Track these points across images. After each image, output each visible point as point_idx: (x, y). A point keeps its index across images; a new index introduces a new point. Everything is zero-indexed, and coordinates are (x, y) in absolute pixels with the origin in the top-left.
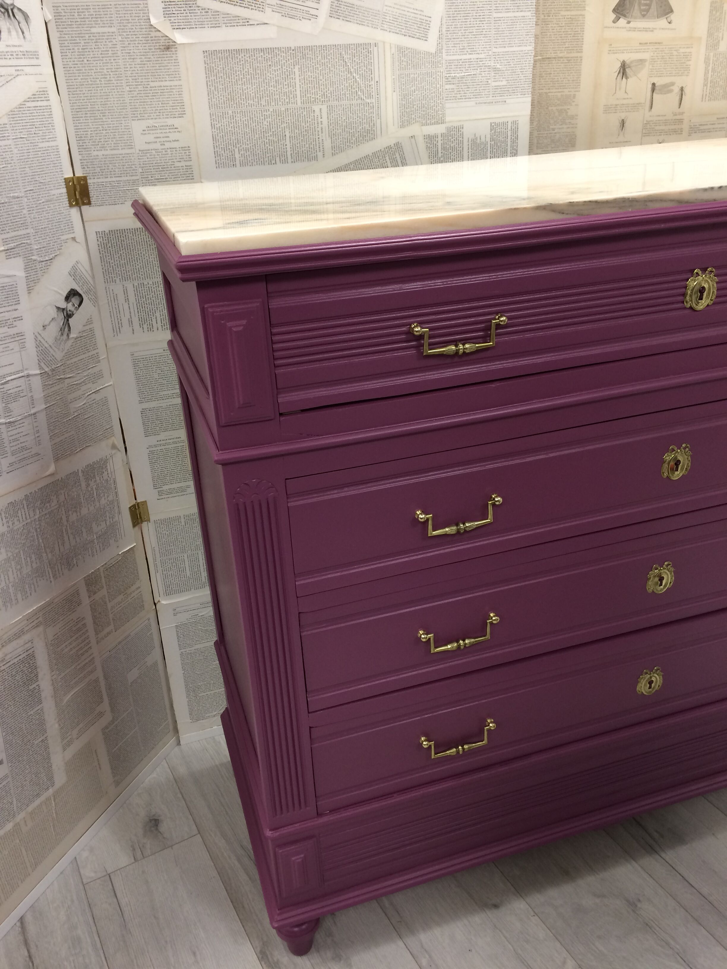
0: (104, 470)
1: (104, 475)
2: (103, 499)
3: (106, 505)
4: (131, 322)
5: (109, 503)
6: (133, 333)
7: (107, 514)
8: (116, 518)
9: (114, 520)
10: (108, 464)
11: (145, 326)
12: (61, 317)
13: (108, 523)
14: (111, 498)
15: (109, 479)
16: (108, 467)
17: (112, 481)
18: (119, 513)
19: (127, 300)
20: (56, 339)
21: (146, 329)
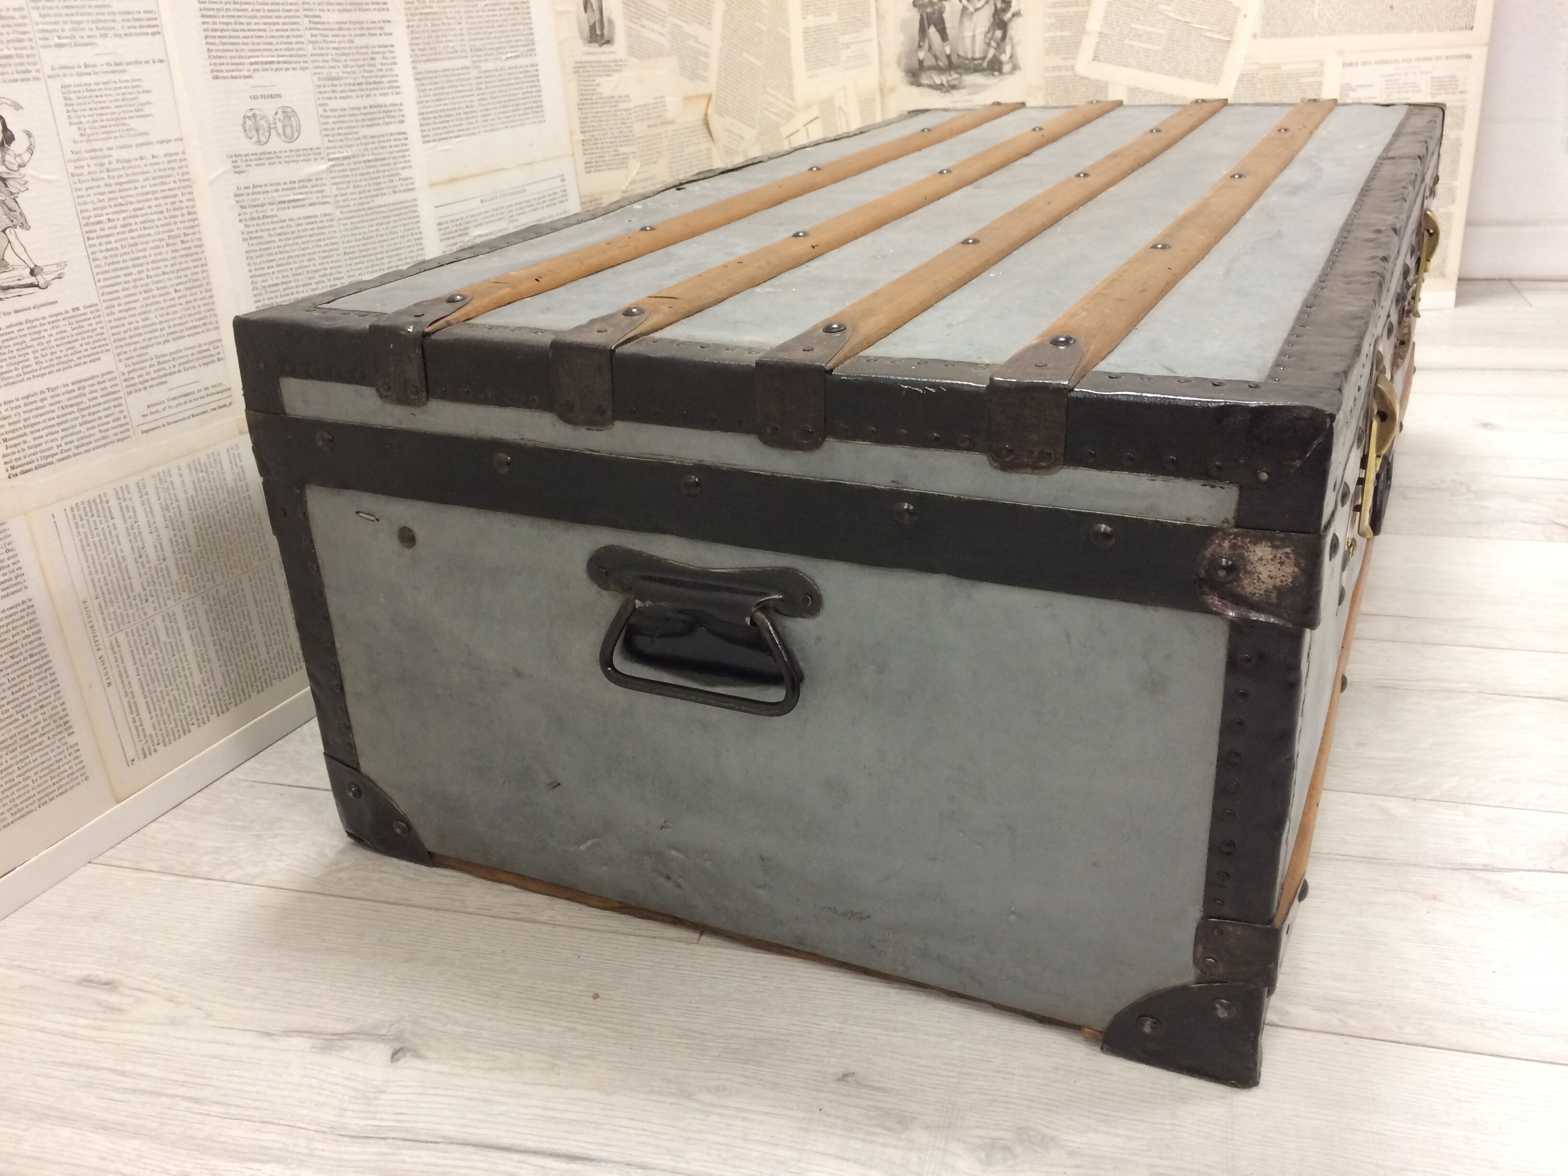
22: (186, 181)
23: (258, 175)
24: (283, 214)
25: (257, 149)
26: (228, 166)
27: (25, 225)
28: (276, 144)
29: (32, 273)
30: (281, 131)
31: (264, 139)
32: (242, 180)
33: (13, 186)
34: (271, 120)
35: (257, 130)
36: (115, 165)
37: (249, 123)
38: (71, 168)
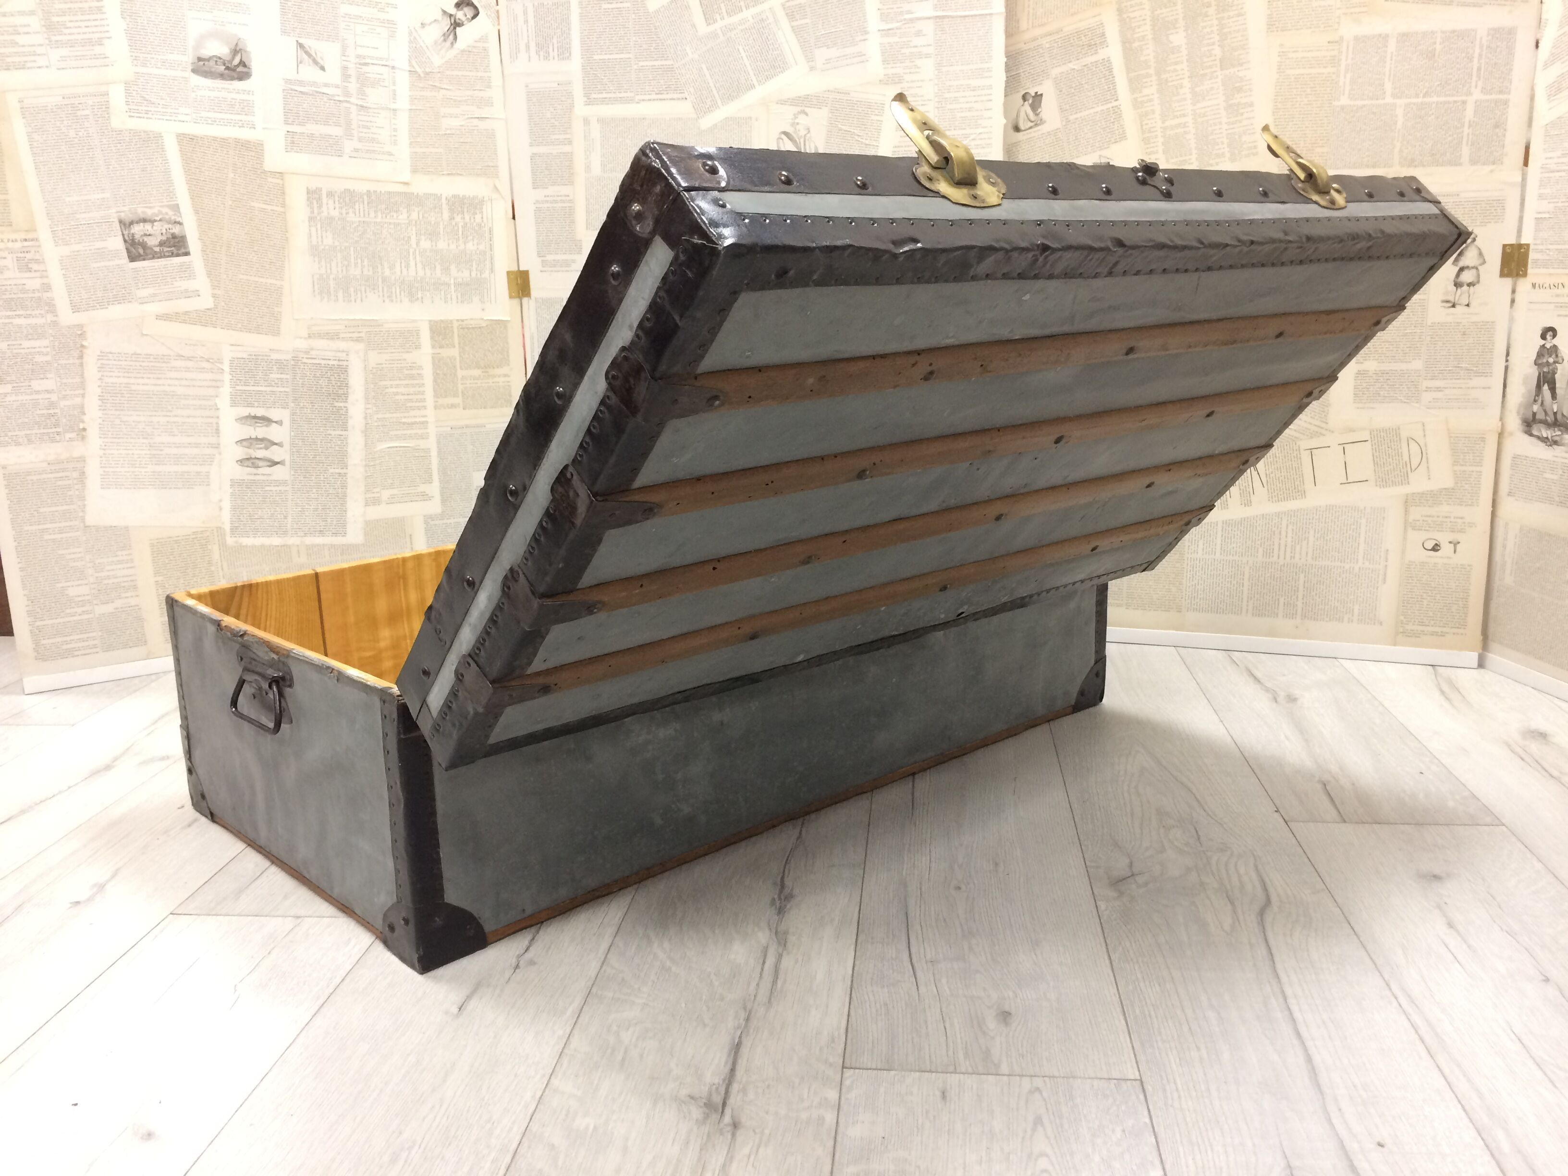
0: (478, 212)
1: (476, 216)
2: (471, 243)
3: (474, 252)
4: (528, 47)
5: (478, 252)
6: (529, 61)
7: (474, 263)
8: (486, 274)
9: (483, 276)
10: (484, 207)
11: (542, 53)
12: (446, 24)
13: (473, 274)
14: (482, 247)
15: (483, 225)
16: (484, 210)
17: (487, 229)
18: (492, 270)
19: (526, 21)
20: (436, 43)
21: (542, 57)
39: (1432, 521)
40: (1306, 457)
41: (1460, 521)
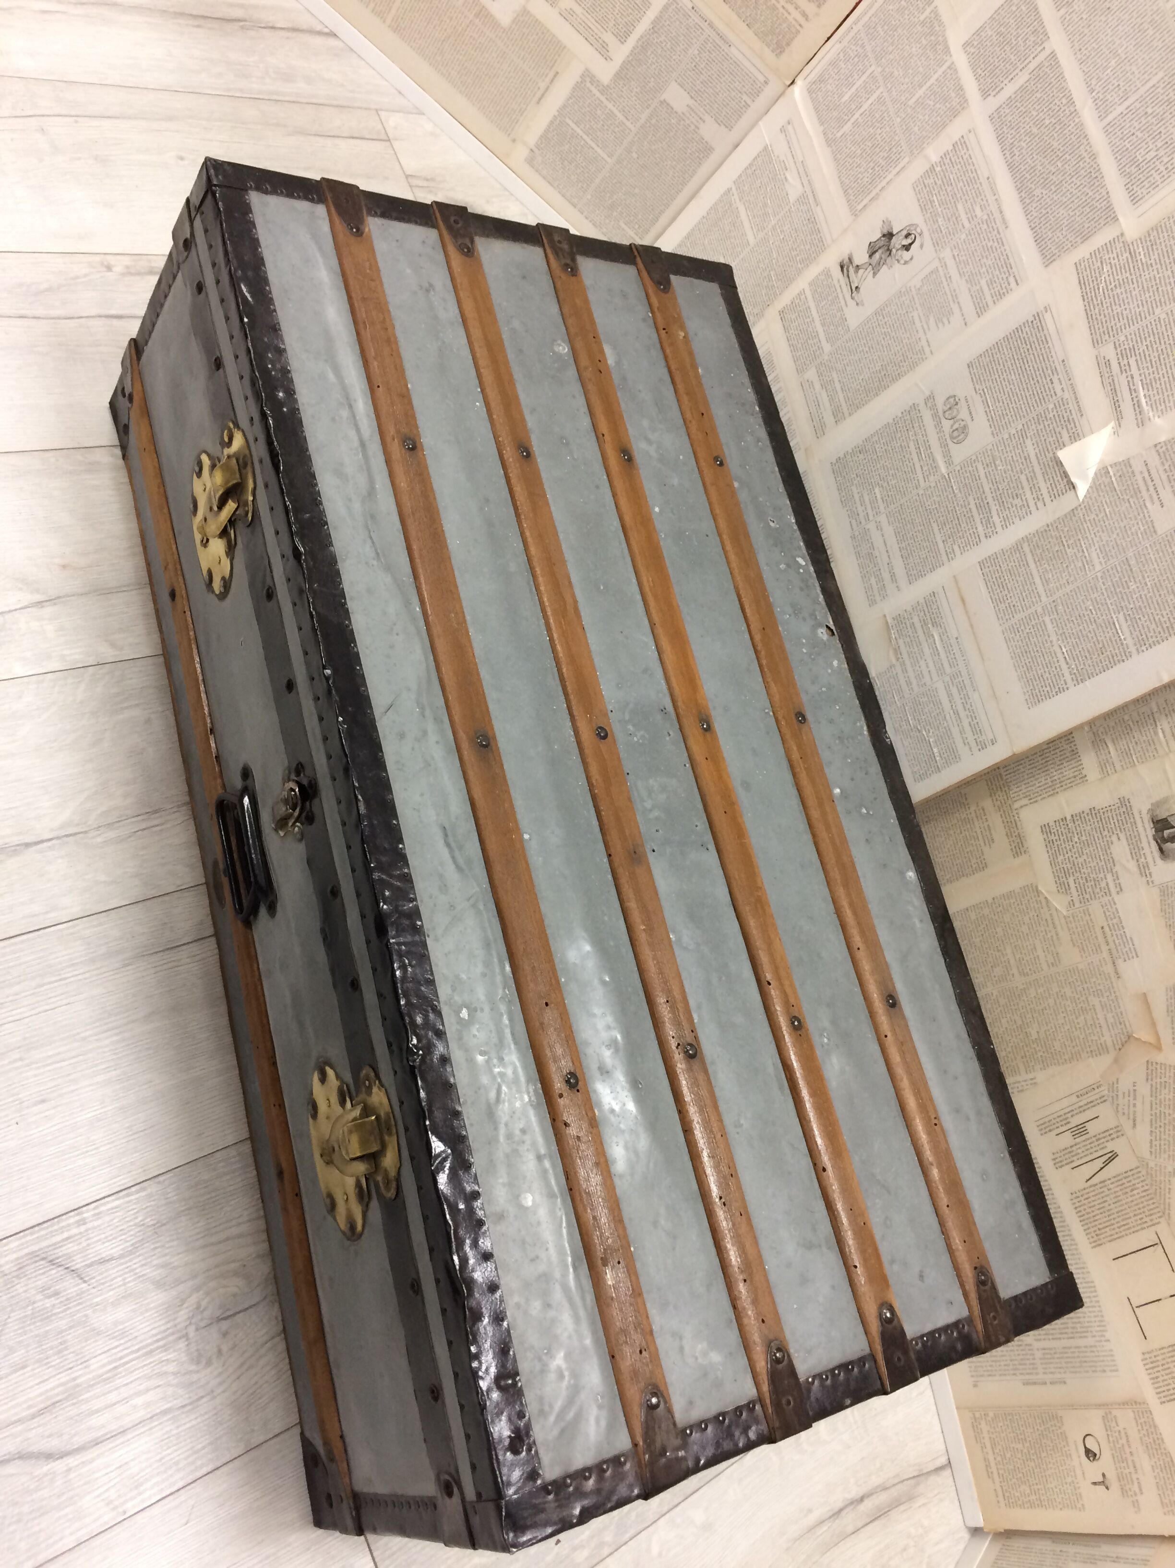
22: (913, 366)
23: (927, 415)
24: (912, 444)
25: (941, 413)
26: (928, 393)
27: (875, 274)
28: (947, 425)
29: (857, 288)
30: (954, 428)
31: (947, 415)
32: (922, 407)
33: (889, 260)
34: (958, 417)
35: (950, 408)
36: (910, 315)
37: (952, 400)
38: (903, 290)
39: (1123, 1445)
40: (1145, 1237)
41: (1136, 1487)
